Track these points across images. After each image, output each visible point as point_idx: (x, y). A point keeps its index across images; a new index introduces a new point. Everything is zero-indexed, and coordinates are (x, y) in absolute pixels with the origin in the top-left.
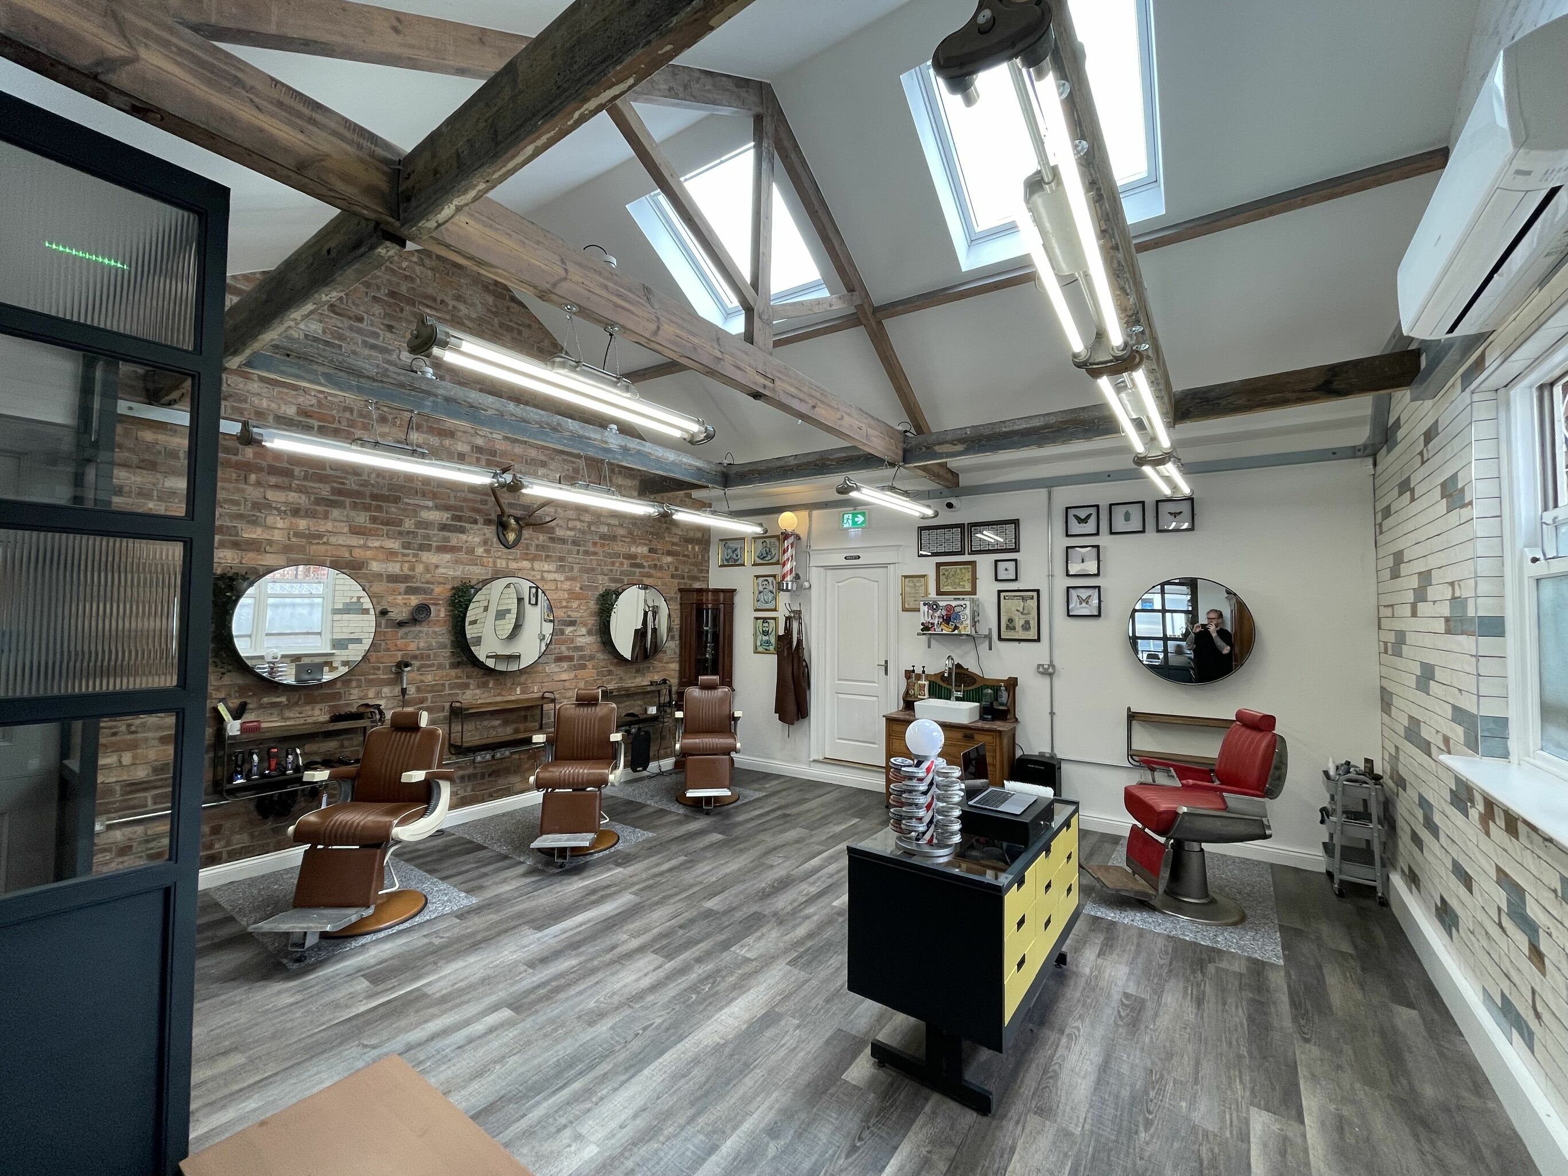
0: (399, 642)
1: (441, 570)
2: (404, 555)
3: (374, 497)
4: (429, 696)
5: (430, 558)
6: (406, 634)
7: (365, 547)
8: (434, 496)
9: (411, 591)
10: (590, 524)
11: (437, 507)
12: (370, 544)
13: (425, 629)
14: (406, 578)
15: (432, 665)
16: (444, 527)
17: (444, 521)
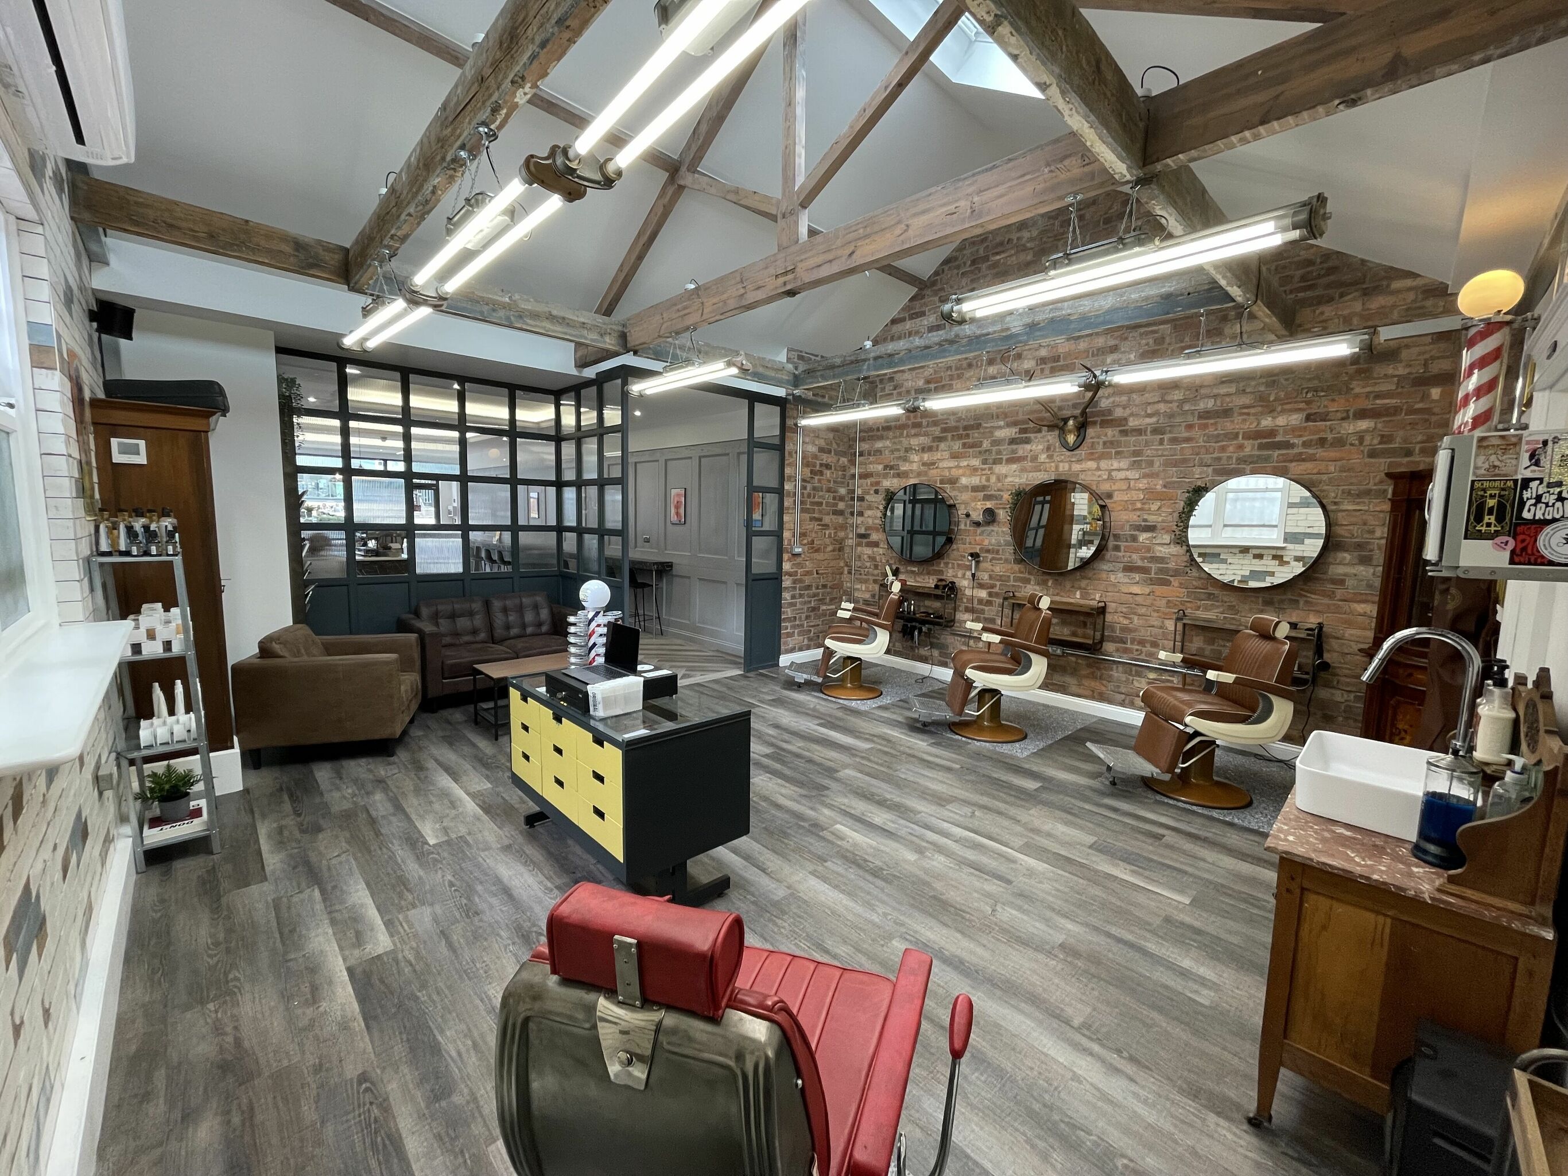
0: (977, 538)
1: (1009, 479)
2: (983, 470)
3: (966, 428)
4: (998, 583)
5: (1001, 469)
6: (983, 532)
7: (958, 467)
8: (1005, 415)
9: (987, 498)
10: (1182, 402)
11: (1008, 425)
12: (961, 464)
13: (995, 529)
14: (984, 488)
15: (1001, 559)
16: (1013, 441)
17: (1014, 436)
